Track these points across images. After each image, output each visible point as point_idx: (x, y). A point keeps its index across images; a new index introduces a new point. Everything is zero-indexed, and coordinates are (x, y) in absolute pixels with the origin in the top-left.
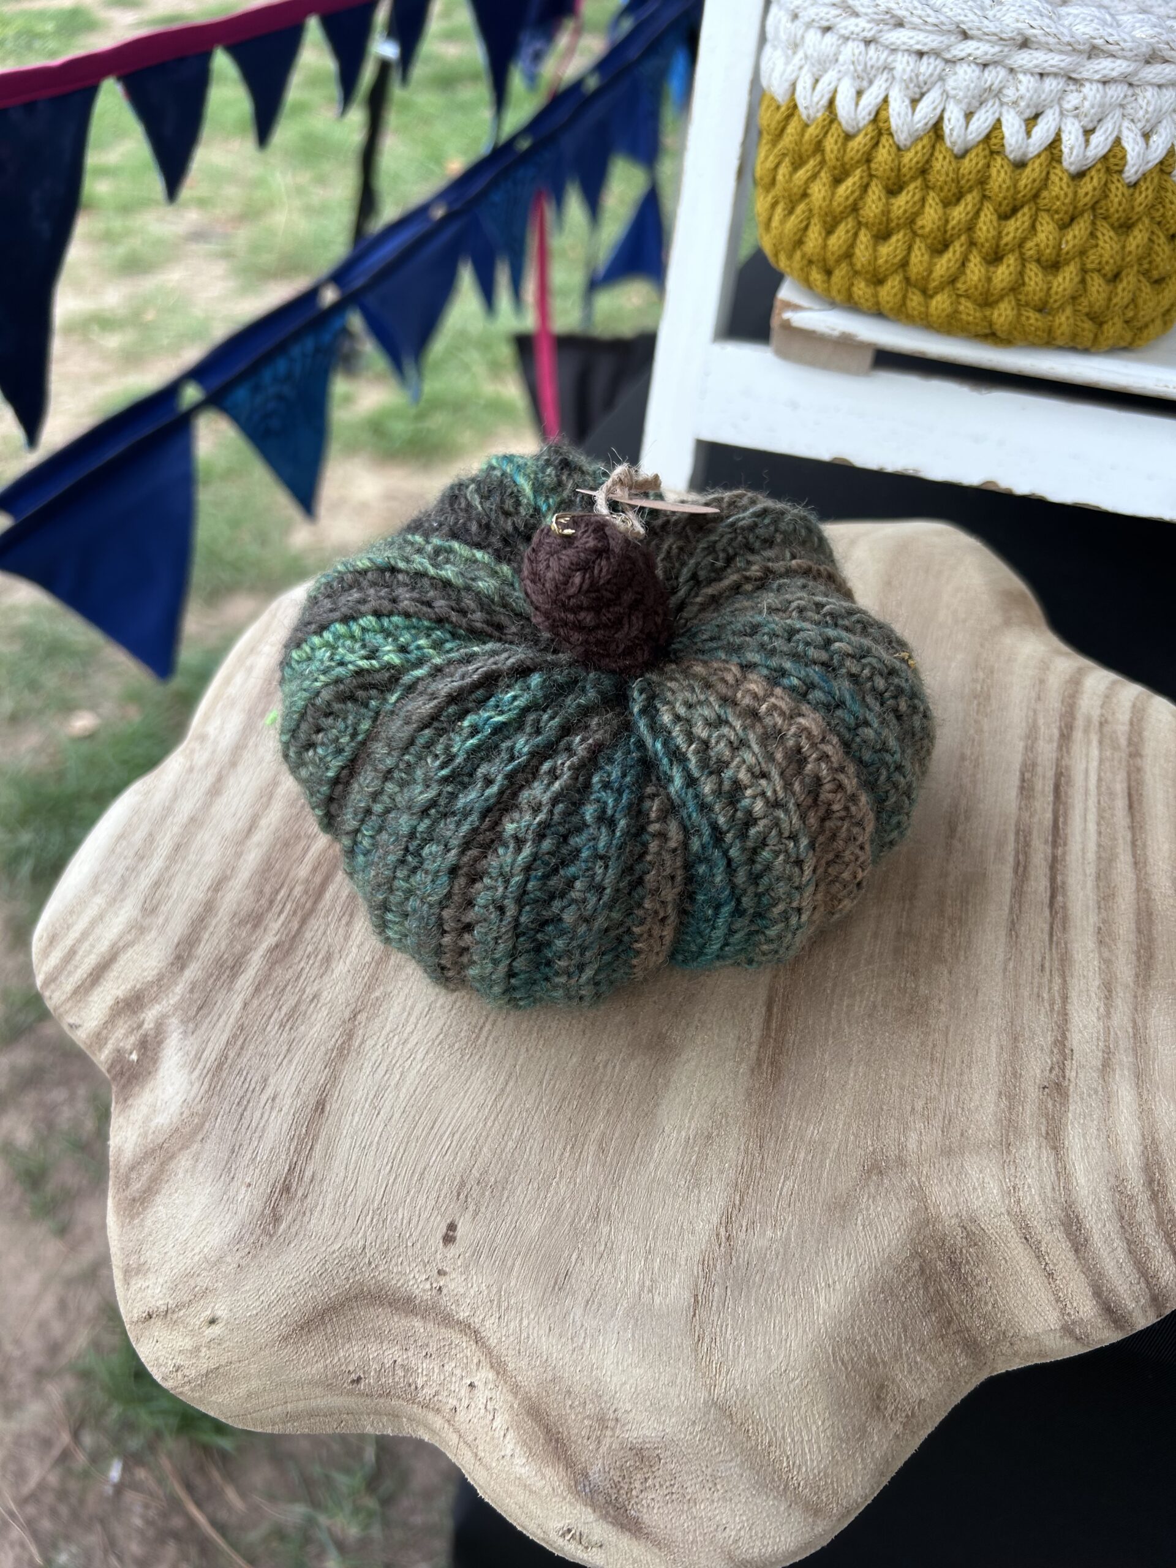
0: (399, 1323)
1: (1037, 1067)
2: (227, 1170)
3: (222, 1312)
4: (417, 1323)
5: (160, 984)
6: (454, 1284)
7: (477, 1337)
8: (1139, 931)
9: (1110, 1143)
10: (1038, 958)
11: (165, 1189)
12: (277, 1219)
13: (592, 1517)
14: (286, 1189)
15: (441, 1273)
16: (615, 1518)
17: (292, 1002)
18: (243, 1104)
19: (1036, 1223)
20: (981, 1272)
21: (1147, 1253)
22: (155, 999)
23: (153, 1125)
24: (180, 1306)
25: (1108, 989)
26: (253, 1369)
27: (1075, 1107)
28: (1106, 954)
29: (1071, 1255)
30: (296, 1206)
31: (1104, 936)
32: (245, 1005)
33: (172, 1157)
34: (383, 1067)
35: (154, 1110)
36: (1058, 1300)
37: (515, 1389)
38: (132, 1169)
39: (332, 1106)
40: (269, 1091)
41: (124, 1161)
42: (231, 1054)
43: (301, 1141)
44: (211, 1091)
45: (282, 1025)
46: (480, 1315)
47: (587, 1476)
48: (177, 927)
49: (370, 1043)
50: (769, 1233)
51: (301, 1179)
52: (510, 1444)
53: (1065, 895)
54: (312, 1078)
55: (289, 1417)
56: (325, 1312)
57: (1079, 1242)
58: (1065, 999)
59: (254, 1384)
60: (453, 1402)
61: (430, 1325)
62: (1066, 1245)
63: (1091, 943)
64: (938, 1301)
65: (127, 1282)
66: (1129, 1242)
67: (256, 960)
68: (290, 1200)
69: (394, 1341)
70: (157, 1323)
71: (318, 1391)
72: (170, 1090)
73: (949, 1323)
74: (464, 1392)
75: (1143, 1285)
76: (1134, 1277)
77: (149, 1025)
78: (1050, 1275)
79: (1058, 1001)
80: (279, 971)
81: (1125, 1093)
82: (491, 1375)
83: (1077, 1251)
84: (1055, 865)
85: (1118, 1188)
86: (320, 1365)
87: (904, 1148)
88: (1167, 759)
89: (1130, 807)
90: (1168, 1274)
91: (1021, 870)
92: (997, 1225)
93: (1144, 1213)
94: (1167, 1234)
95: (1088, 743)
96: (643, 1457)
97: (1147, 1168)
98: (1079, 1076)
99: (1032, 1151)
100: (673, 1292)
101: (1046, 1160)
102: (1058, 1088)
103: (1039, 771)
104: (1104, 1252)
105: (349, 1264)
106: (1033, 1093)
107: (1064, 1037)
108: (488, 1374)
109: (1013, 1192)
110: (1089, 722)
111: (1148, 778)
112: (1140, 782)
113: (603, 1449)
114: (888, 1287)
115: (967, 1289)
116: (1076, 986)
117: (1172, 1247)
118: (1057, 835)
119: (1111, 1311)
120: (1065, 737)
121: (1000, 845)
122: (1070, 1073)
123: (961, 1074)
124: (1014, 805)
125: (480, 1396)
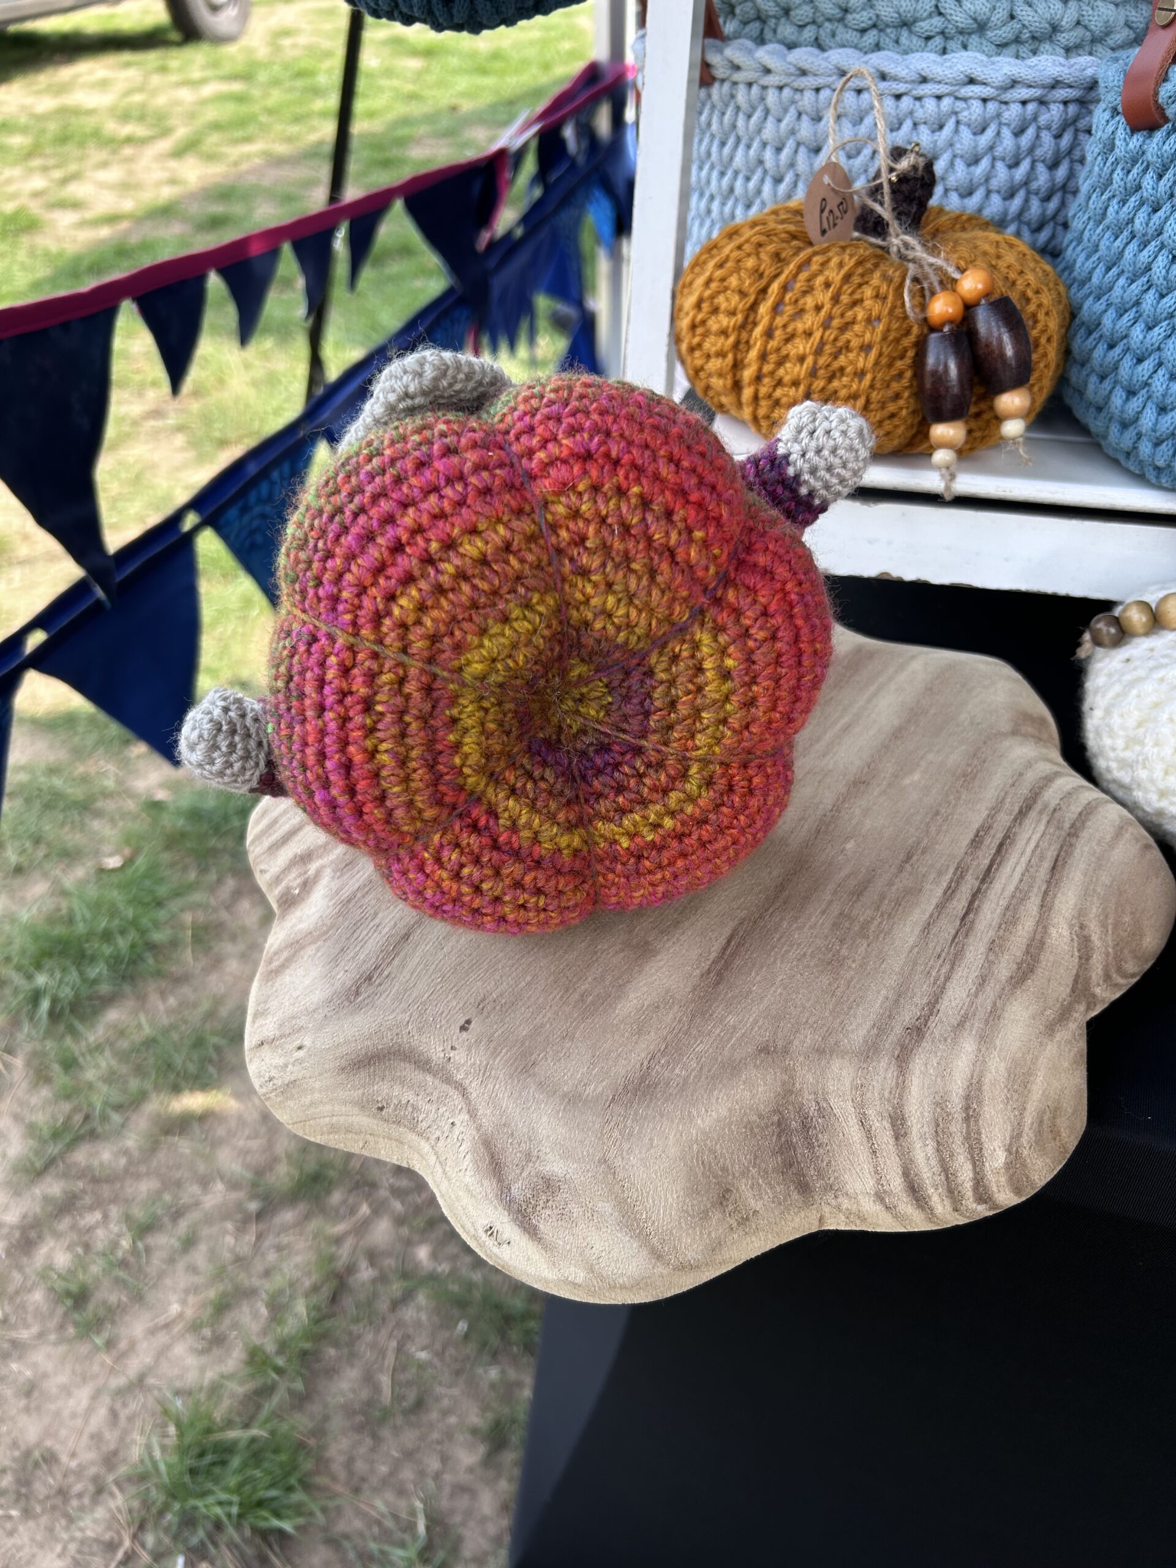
0: (418, 1076)
1: (908, 1015)
2: (335, 960)
3: (307, 1042)
4: (429, 1078)
6: (459, 1057)
7: (464, 1092)
8: (1027, 952)
9: (944, 1072)
10: (938, 949)
11: (293, 966)
12: (357, 994)
13: (506, 1219)
14: (370, 978)
15: (453, 1048)
16: (522, 1222)
18: (357, 925)
19: (871, 1112)
20: (824, 1138)
21: (952, 1156)
23: (296, 929)
24: (282, 1036)
25: (983, 981)
26: (317, 1085)
27: (926, 1045)
28: (992, 957)
29: (892, 1141)
30: (371, 990)
31: (995, 947)
33: (303, 949)
35: (300, 920)
36: (876, 1172)
37: (479, 1128)
38: (277, 953)
39: (414, 938)
40: (377, 921)
42: (359, 895)
43: (388, 954)
44: (339, 914)
46: (470, 1077)
47: (510, 1190)
50: (677, 1071)
51: (380, 974)
52: (467, 1162)
53: (976, 914)
54: (407, 919)
55: (334, 1129)
56: (372, 1057)
57: (900, 1134)
58: (948, 978)
59: (317, 1095)
60: (438, 1133)
61: (437, 1082)
62: (889, 1133)
63: (982, 949)
64: (786, 1149)
65: (254, 1022)
66: (938, 1143)
68: (369, 985)
69: (411, 1087)
70: (266, 1047)
71: (356, 1110)
72: (313, 910)
73: (791, 1166)
74: (447, 1127)
75: (943, 1178)
76: (937, 1169)
77: (311, 872)
78: (874, 1152)
79: (942, 979)
81: (968, 1046)
82: (467, 1117)
83: (897, 1139)
84: (976, 895)
85: (940, 1104)
86: (360, 1092)
87: (791, 1042)
88: (1099, 843)
89: (1054, 868)
90: (965, 1175)
91: (950, 893)
92: (843, 1108)
93: (957, 1128)
94: (971, 1148)
95: (1039, 821)
96: (549, 1185)
97: (967, 1098)
98: (937, 1027)
99: (883, 1064)
100: (600, 1089)
101: (891, 1074)
102: (918, 1031)
103: (992, 832)
104: (918, 1145)
105: (395, 1031)
106: (898, 1030)
107: (937, 1001)
108: (465, 1116)
109: (860, 1088)
110: (1045, 807)
111: (1077, 852)
112: (1069, 854)
113: (524, 1174)
114: (750, 1126)
115: (810, 1146)
116: (960, 973)
117: (973, 1158)
118: (987, 876)
119: (914, 1190)
120: (1022, 814)
121: (940, 874)
122: (931, 1024)
123: (850, 1008)
124: (963, 851)
125: (457, 1131)
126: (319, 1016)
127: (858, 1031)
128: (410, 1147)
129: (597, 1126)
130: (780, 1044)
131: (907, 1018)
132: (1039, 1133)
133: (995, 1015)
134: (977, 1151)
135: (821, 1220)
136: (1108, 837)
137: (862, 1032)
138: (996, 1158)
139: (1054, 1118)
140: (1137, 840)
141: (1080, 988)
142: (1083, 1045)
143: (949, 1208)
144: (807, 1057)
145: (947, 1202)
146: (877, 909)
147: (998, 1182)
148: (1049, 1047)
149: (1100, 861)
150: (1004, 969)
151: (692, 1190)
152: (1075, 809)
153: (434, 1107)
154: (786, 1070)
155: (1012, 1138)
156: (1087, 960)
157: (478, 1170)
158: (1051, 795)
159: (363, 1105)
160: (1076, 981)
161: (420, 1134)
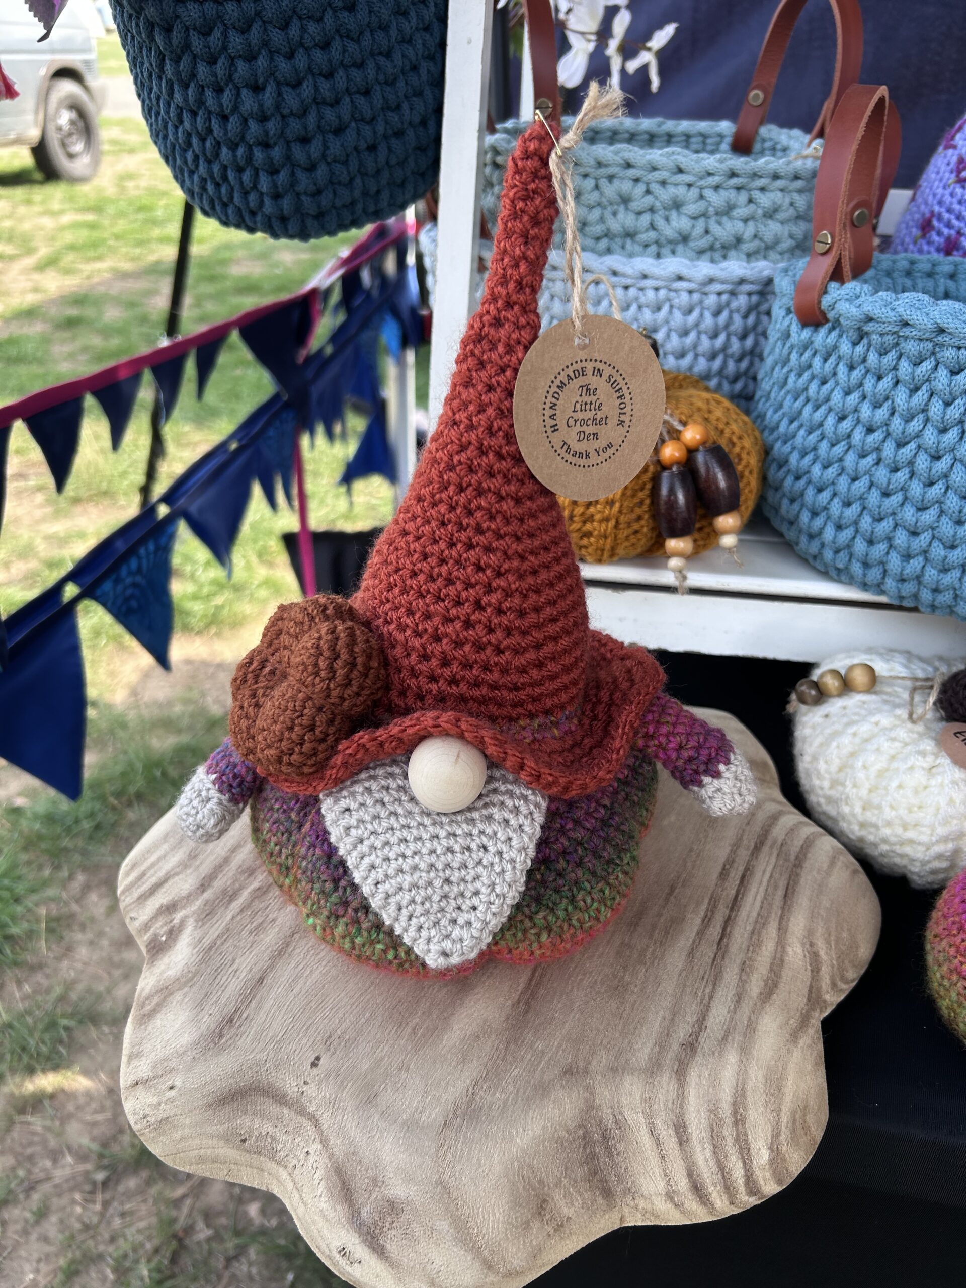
0: (276, 1109)
1: (682, 1032)
2: (200, 1005)
3: (178, 1083)
4: (286, 1111)
5: (189, 898)
6: (311, 1090)
7: (317, 1123)
8: (771, 970)
9: (715, 1082)
10: (702, 972)
11: (164, 1010)
12: (221, 1036)
13: (357, 1241)
14: (231, 1021)
15: (305, 1083)
16: (371, 1243)
17: (260, 920)
18: (217, 971)
19: (658, 1122)
20: (621, 1147)
21: (726, 1156)
22: (184, 907)
23: (165, 975)
24: (155, 1077)
25: (739, 998)
26: (187, 1121)
27: (699, 1059)
28: (744, 977)
29: (677, 1147)
30: (233, 1031)
31: (746, 967)
32: (233, 918)
33: (172, 994)
34: (301, 967)
35: (168, 967)
36: (665, 1174)
37: (331, 1157)
38: (147, 998)
39: (268, 981)
40: (235, 966)
41: (144, 994)
42: (219, 943)
43: (246, 997)
44: (202, 961)
45: (251, 932)
46: (322, 1110)
47: (359, 1214)
48: (205, 869)
49: (298, 951)
50: (497, 1095)
51: (240, 1017)
52: (321, 1189)
53: (729, 938)
54: (260, 964)
55: (201, 1160)
56: (235, 1094)
57: (683, 1139)
58: (711, 998)
59: (187, 1131)
60: (295, 1162)
61: (292, 1114)
62: (674, 1139)
63: (736, 970)
64: (591, 1158)
65: (129, 1062)
66: (714, 1146)
67: (245, 895)
68: (231, 1027)
69: (270, 1120)
70: (140, 1087)
71: (222, 1143)
72: (180, 957)
73: (596, 1174)
74: (302, 1156)
75: (720, 1176)
76: (715, 1169)
77: (176, 921)
78: (663, 1157)
79: (707, 998)
80: (256, 902)
81: (732, 1057)
82: (319, 1146)
83: (681, 1144)
84: (727, 922)
85: (714, 1111)
86: (225, 1126)
87: (589, 1063)
88: (818, 873)
89: (785, 896)
90: (738, 1173)
91: (707, 921)
92: (635, 1118)
93: (728, 1132)
94: (740, 1148)
95: (771, 855)
96: (393, 1207)
97: (734, 1104)
98: (707, 1042)
99: (665, 1079)
100: (433, 1116)
101: (673, 1086)
102: (691, 1047)
103: (735, 865)
104: (698, 1149)
105: (255, 1069)
106: (675, 1047)
107: (704, 1019)
108: (318, 1146)
109: (648, 1101)
110: (775, 842)
111: (802, 881)
112: (796, 883)
113: (372, 1199)
114: (559, 1141)
115: (610, 1155)
116: (720, 993)
117: (743, 1157)
118: (735, 904)
119: (697, 1189)
120: (757, 849)
121: (698, 904)
122: (702, 1040)
123: (635, 1029)
124: (714, 882)
125: (312, 1159)
126: (188, 1058)
127: (643, 1051)
128: (270, 1174)
129: (433, 1150)
130: (581, 1064)
131: (682, 1035)
132: (793, 1130)
133: (751, 1028)
134: (745, 1151)
135: (622, 1219)
136: (825, 866)
137: (647, 1050)
138: (762, 1156)
139: (804, 1115)
140: (847, 867)
141: (814, 997)
142: (820, 1047)
143: (726, 1202)
144: (603, 1076)
145: (725, 1198)
146: (651, 937)
147: (764, 1176)
148: (795, 1054)
149: (821, 888)
150: (755, 987)
151: (515, 1203)
152: (798, 843)
153: (290, 1138)
154: (587, 1088)
155: (773, 1137)
156: (818, 972)
157: (331, 1196)
158: (778, 832)
159: (227, 1138)
160: (810, 991)
161: (278, 1163)
